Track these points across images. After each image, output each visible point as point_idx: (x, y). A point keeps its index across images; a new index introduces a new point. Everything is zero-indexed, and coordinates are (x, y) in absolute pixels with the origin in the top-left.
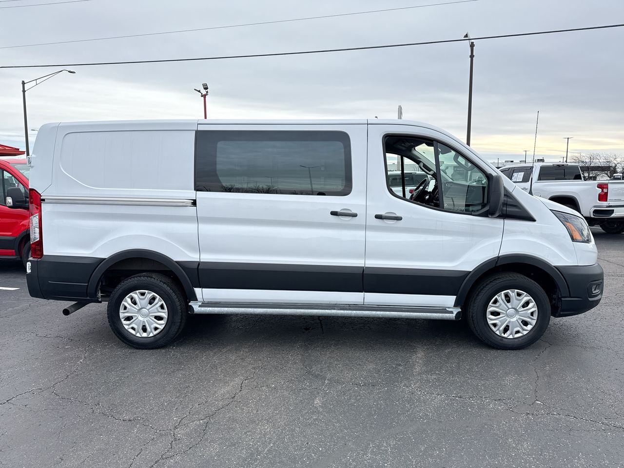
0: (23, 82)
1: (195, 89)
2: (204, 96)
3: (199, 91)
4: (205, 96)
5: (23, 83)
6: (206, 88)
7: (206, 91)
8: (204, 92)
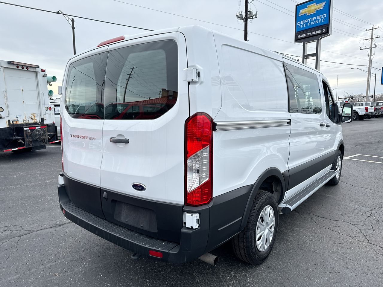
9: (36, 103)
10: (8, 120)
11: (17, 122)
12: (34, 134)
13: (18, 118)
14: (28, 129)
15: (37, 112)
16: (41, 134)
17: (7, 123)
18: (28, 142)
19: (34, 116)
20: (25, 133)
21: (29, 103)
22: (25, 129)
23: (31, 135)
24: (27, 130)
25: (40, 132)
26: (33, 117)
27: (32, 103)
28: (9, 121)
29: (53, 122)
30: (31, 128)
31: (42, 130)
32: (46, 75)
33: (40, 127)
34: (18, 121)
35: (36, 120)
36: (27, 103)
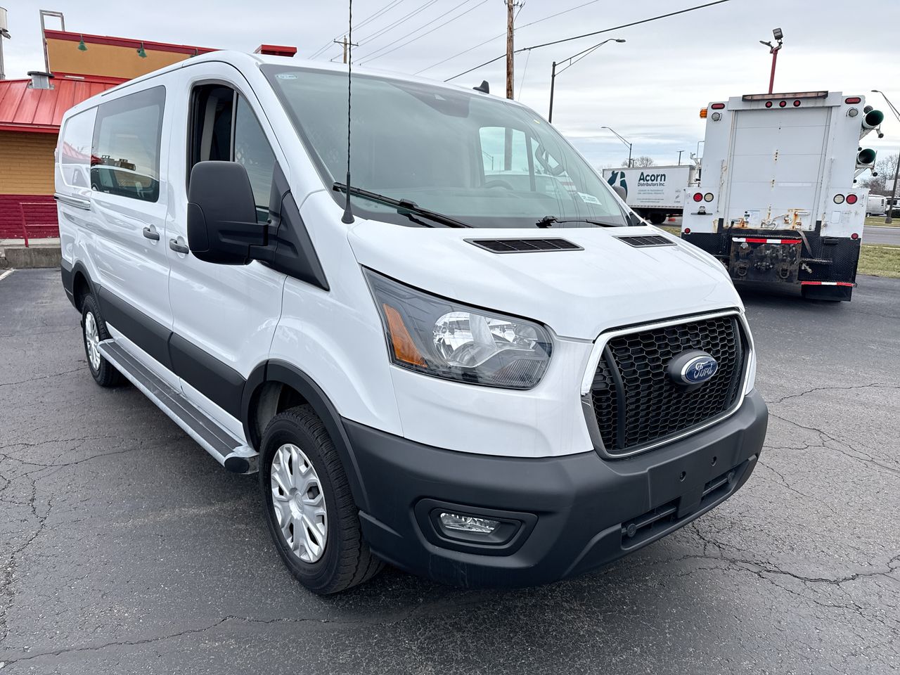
0: (554, 63)
1: (761, 42)
2: (775, 52)
3: (769, 44)
4: (777, 51)
5: (554, 65)
6: (779, 37)
7: (780, 41)
8: (775, 44)
9: (810, 185)
10: (720, 219)
11: (743, 226)
12: (759, 254)
13: (749, 216)
14: (743, 240)
15: (806, 207)
16: (780, 257)
17: (714, 224)
18: (736, 269)
19: (796, 215)
20: (732, 248)
21: (786, 185)
22: (735, 239)
23: (748, 254)
24: (740, 243)
25: (778, 251)
26: (792, 216)
27: (800, 185)
28: (721, 221)
29: (854, 236)
30: (752, 241)
31: (784, 247)
32: (855, 112)
33: (779, 241)
34: (747, 222)
35: (800, 224)
36: (781, 185)
